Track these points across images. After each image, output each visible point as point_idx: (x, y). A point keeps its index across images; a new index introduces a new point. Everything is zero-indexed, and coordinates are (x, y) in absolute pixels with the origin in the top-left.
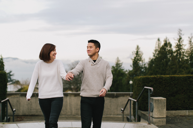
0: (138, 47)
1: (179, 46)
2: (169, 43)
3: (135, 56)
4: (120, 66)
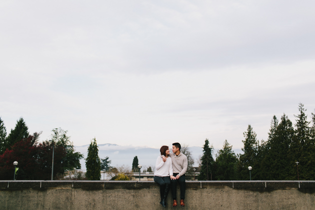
0: (250, 127)
1: (301, 124)
2: (289, 121)
3: (246, 137)
4: (229, 151)
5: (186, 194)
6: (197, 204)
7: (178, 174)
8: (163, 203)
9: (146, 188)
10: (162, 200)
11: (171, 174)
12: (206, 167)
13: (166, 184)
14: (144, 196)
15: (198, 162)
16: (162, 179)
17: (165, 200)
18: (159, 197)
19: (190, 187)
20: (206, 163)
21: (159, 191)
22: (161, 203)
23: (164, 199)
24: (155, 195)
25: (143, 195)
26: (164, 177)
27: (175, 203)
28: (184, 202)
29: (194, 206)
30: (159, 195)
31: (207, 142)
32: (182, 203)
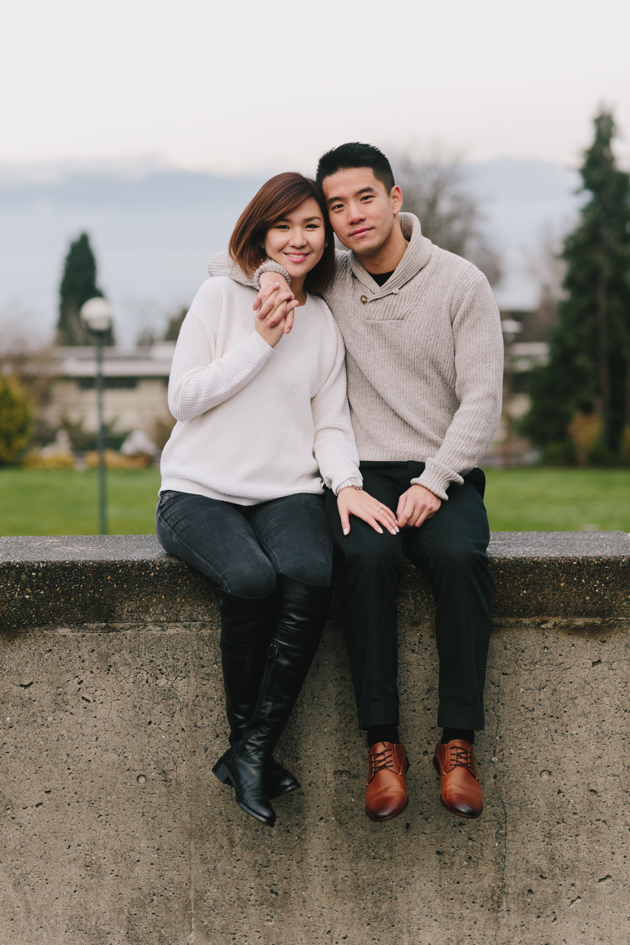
5: (493, 674)
6: (599, 782)
7: (418, 468)
8: (251, 774)
9: (78, 624)
10: (237, 738)
11: (344, 476)
12: (593, 308)
13: (282, 580)
14: (59, 703)
15: (532, 272)
16: (238, 525)
17: (267, 751)
18: (215, 714)
19: (541, 611)
20: (594, 277)
21: (211, 655)
22: (227, 768)
23: (255, 739)
24: (169, 695)
25: (42, 693)
26: (263, 506)
27: (391, 783)
28: (471, 771)
29: (576, 796)
30: (215, 688)
31: (605, 129)
32: (455, 781)
